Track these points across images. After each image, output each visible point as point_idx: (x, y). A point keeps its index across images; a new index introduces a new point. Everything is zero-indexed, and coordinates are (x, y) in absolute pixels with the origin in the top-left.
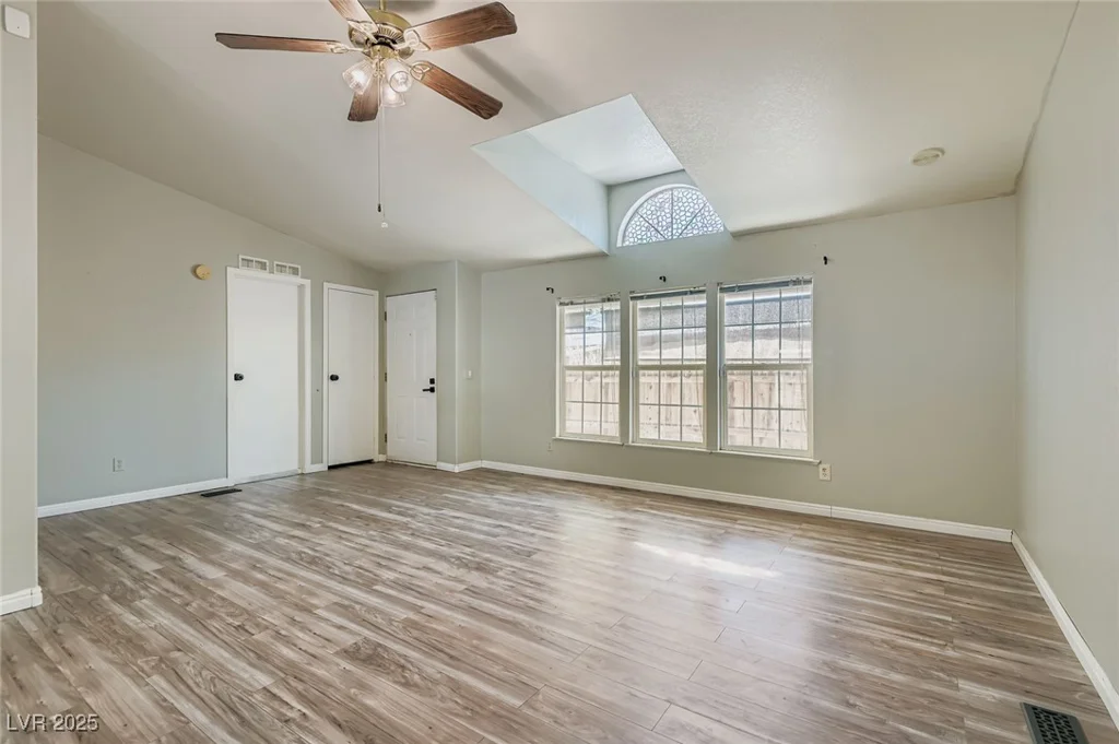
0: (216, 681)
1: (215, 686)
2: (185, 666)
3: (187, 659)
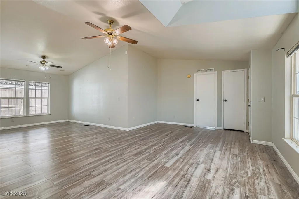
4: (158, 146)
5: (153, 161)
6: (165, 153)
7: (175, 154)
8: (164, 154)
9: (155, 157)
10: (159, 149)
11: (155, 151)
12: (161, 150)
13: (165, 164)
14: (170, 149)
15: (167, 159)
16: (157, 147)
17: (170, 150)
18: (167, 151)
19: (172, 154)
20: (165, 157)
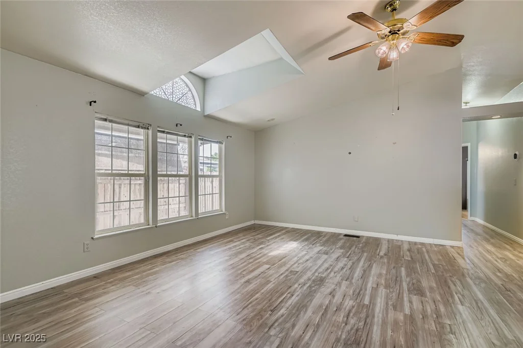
0: (480, 318)
1: (481, 317)
2: (492, 333)
3: (490, 336)
4: (287, 305)
5: (287, 270)
6: (269, 285)
7: (251, 283)
8: (272, 283)
9: (287, 276)
10: (282, 294)
11: (290, 287)
12: (277, 292)
13: (270, 267)
14: (257, 296)
15: (266, 274)
16: (290, 302)
17: (257, 293)
18: (265, 289)
19: (256, 282)
20: (270, 276)
